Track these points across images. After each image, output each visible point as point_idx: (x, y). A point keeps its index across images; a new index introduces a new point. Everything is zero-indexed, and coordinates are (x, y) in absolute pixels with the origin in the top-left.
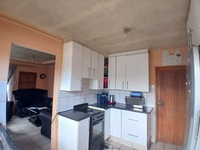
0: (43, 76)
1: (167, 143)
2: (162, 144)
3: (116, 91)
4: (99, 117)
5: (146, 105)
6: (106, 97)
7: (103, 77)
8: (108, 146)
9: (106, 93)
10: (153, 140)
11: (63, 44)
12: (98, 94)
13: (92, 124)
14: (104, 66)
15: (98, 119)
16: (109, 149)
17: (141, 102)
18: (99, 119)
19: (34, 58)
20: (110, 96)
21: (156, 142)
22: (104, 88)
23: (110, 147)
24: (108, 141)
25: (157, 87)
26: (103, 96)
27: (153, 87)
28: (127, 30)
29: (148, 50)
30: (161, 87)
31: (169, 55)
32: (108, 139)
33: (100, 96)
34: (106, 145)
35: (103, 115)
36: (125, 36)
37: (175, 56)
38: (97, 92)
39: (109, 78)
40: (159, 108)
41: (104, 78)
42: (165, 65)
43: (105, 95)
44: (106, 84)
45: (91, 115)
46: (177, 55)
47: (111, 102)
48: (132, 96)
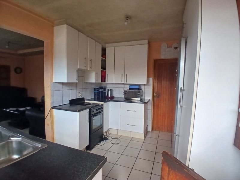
0: (19, 70)
1: (162, 131)
2: (158, 132)
3: (114, 85)
4: (99, 109)
5: (143, 98)
6: (104, 92)
7: (101, 69)
8: (108, 137)
9: (103, 87)
10: (150, 129)
11: (53, 27)
12: (95, 89)
13: (91, 116)
14: (102, 57)
15: (97, 112)
16: (108, 140)
17: (139, 94)
18: (99, 111)
19: (9, 46)
20: (108, 90)
21: (152, 131)
22: (101, 81)
23: (109, 138)
24: (106, 134)
25: (154, 80)
26: (100, 90)
27: (151, 79)
28: (128, 18)
29: (148, 41)
30: (157, 80)
31: (167, 48)
32: (106, 132)
33: (97, 91)
34: (106, 137)
35: (102, 108)
36: (126, 23)
37: (172, 49)
38: (94, 86)
39: (106, 70)
40: (156, 99)
41: (102, 71)
42: (163, 57)
43: (103, 90)
44: (104, 78)
45: (90, 107)
46: (174, 48)
47: (109, 96)
48: (130, 89)
